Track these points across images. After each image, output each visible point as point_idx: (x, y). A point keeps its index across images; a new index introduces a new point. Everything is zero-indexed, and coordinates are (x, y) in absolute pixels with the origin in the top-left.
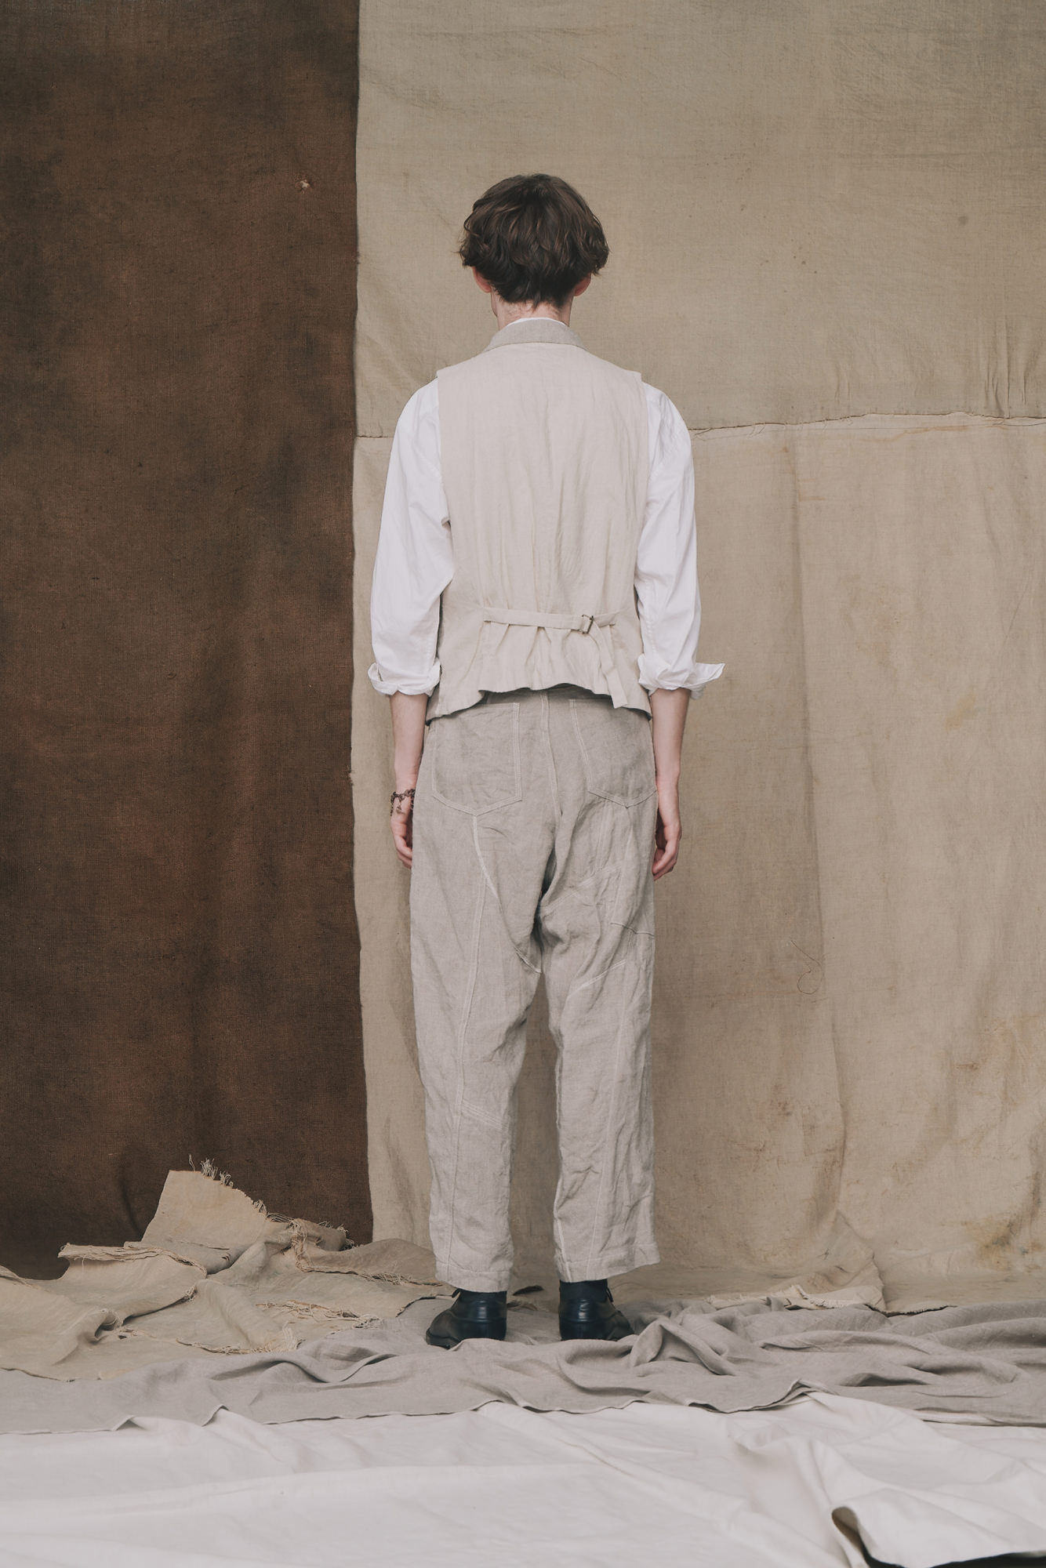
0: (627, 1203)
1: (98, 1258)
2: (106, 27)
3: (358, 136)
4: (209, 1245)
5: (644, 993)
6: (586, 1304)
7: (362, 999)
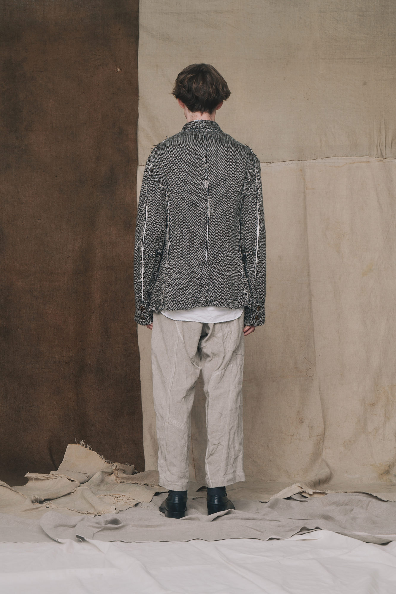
0: (233, 457)
1: (39, 478)
2: (43, 10)
3: (139, 52)
4: (83, 472)
5: (240, 377)
6: (217, 497)
7: (141, 379)
